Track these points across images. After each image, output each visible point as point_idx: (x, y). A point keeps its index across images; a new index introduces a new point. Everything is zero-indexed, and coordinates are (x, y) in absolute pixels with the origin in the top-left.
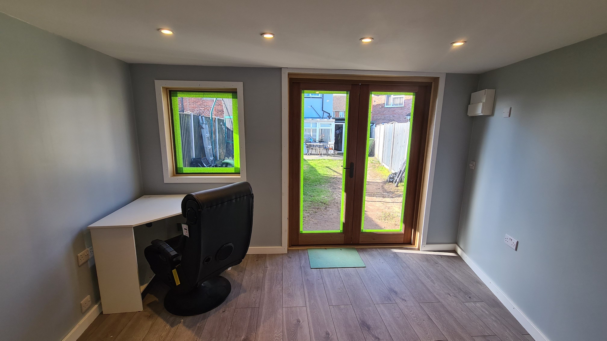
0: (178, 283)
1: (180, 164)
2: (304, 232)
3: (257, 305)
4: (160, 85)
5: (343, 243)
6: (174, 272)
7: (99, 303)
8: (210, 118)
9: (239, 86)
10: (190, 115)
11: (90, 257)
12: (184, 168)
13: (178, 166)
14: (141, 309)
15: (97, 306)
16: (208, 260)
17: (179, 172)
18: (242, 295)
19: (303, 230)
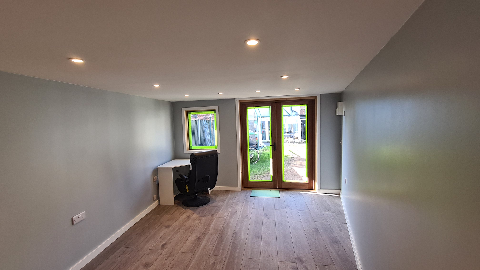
0: (188, 191)
1: (191, 145)
2: (251, 180)
3: (220, 206)
4: (184, 110)
5: (272, 187)
6: (187, 186)
7: (159, 200)
8: (209, 121)
9: (216, 108)
10: (198, 120)
11: (157, 180)
12: (193, 147)
13: (190, 146)
14: (174, 204)
15: (158, 200)
16: (199, 181)
17: (190, 148)
18: (215, 203)
19: (250, 179)
